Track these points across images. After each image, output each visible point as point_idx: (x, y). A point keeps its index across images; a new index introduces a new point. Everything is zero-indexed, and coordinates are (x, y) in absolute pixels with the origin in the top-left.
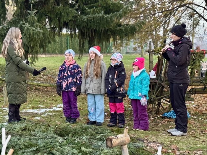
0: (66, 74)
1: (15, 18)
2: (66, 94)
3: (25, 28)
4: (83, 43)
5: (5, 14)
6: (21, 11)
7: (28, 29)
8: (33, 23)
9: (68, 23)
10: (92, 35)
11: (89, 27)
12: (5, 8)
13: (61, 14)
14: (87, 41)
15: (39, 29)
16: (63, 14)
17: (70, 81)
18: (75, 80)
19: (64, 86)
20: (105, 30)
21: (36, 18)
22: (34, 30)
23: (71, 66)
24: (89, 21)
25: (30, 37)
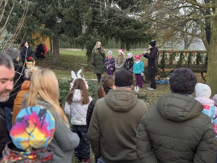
0: (108, 62)
1: (87, 32)
2: (108, 72)
3: (92, 39)
4: (123, 45)
5: (82, 30)
6: (90, 28)
7: (93, 39)
8: (96, 36)
9: (114, 35)
10: (127, 41)
11: (126, 36)
12: (82, 27)
13: (111, 30)
14: (125, 44)
15: (98, 39)
16: (112, 30)
17: (110, 65)
18: (112, 65)
19: (107, 68)
20: (134, 38)
21: (97, 33)
22: (96, 40)
23: (111, 58)
24: (126, 33)
25: (94, 43)
